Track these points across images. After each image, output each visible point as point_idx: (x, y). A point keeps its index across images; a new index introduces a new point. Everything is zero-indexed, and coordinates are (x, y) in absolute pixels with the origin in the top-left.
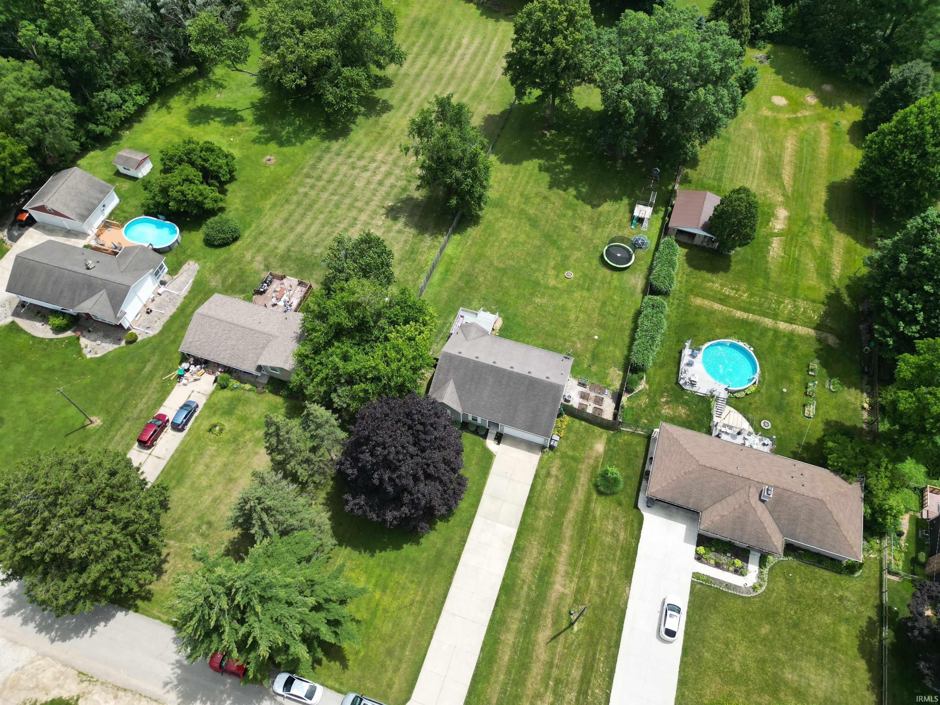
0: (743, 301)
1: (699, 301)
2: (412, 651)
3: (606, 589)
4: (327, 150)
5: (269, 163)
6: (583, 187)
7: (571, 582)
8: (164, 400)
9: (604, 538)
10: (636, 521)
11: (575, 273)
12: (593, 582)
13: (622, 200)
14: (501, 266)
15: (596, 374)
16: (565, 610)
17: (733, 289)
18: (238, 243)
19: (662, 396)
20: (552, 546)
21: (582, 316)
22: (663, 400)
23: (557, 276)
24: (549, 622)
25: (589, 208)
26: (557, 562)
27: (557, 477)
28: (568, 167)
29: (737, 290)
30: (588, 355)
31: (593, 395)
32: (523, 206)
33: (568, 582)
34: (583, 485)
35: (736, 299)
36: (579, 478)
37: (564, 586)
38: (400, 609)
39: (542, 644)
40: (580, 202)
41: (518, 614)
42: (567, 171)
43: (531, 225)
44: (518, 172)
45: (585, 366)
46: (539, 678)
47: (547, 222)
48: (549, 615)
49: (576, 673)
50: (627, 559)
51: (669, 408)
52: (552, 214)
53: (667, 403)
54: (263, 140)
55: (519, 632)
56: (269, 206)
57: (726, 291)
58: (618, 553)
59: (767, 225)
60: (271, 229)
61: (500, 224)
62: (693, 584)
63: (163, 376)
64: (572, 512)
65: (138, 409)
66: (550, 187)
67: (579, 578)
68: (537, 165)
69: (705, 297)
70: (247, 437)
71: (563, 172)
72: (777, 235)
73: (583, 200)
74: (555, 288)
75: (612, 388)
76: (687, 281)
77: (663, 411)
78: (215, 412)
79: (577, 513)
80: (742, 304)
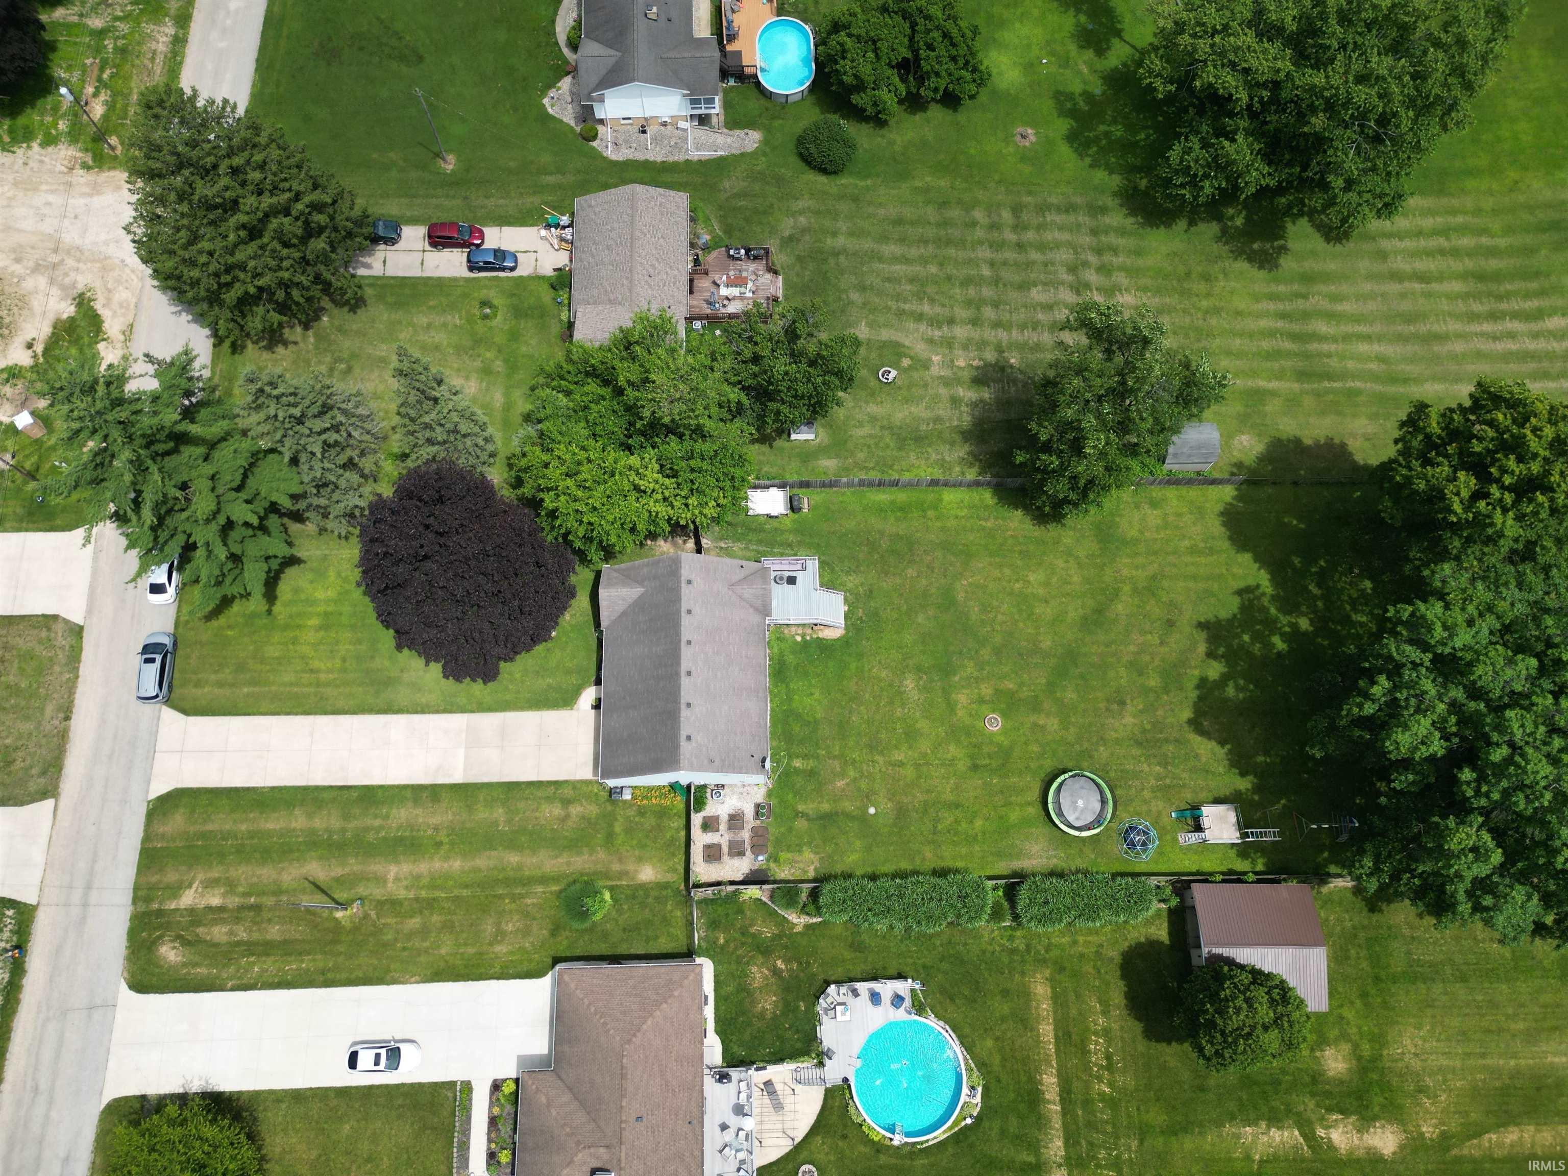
0: (1087, 1086)
1: (1041, 989)
2: (248, 695)
3: (409, 945)
4: (1095, 210)
5: (1018, 138)
6: (1238, 688)
7: (407, 888)
8: (509, 224)
9: (490, 921)
10: (533, 966)
11: (1004, 731)
12: (414, 922)
13: (1243, 774)
14: (960, 597)
15: (790, 829)
16: (361, 890)
17: (1108, 1057)
18: (822, 179)
19: (787, 961)
20: (452, 844)
21: (909, 772)
22: (779, 963)
23: (981, 701)
24: (338, 871)
25: (1187, 714)
26: (431, 858)
27: (567, 816)
28: (1279, 644)
29: (1110, 1067)
30: (826, 807)
31: (746, 835)
32: (1127, 588)
33: (405, 883)
34: (568, 864)
35: (1087, 1069)
36: (579, 854)
37: (397, 879)
38: (303, 657)
39: (304, 871)
40: (1194, 695)
41: (336, 823)
42: (1268, 646)
43: (1085, 618)
44: (1211, 551)
45: (801, 808)
46: (255, 880)
47: (1107, 645)
48: (347, 870)
49: (274, 932)
50: (466, 967)
51: (766, 978)
52: (1132, 648)
53: (776, 972)
54: (1069, 105)
55: (313, 832)
56: (918, 183)
57: (1096, 1046)
58: (471, 950)
59: (1330, 1110)
60: (871, 210)
61: (1060, 563)
62: (451, 1085)
63: (546, 204)
64: (517, 859)
65: (486, 202)
66: (1202, 626)
67: (417, 899)
68: (1251, 582)
69: (1058, 999)
70: (488, 355)
71: (1257, 636)
72: (1310, 1137)
73: (1200, 698)
74: (951, 707)
75: (772, 865)
76: (1082, 956)
77: (754, 969)
78: (513, 295)
79: (519, 868)
80: (1076, 1086)
